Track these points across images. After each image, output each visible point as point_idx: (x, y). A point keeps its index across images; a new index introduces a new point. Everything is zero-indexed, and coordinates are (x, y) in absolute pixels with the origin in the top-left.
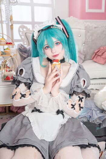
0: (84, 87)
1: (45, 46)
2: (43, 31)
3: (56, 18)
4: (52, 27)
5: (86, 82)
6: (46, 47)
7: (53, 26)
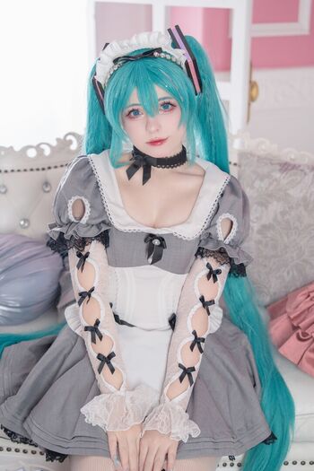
0: (227, 241)
1: (131, 109)
2: (127, 61)
3: (170, 30)
4: (156, 54)
5: (235, 226)
6: (130, 113)
7: (159, 50)
